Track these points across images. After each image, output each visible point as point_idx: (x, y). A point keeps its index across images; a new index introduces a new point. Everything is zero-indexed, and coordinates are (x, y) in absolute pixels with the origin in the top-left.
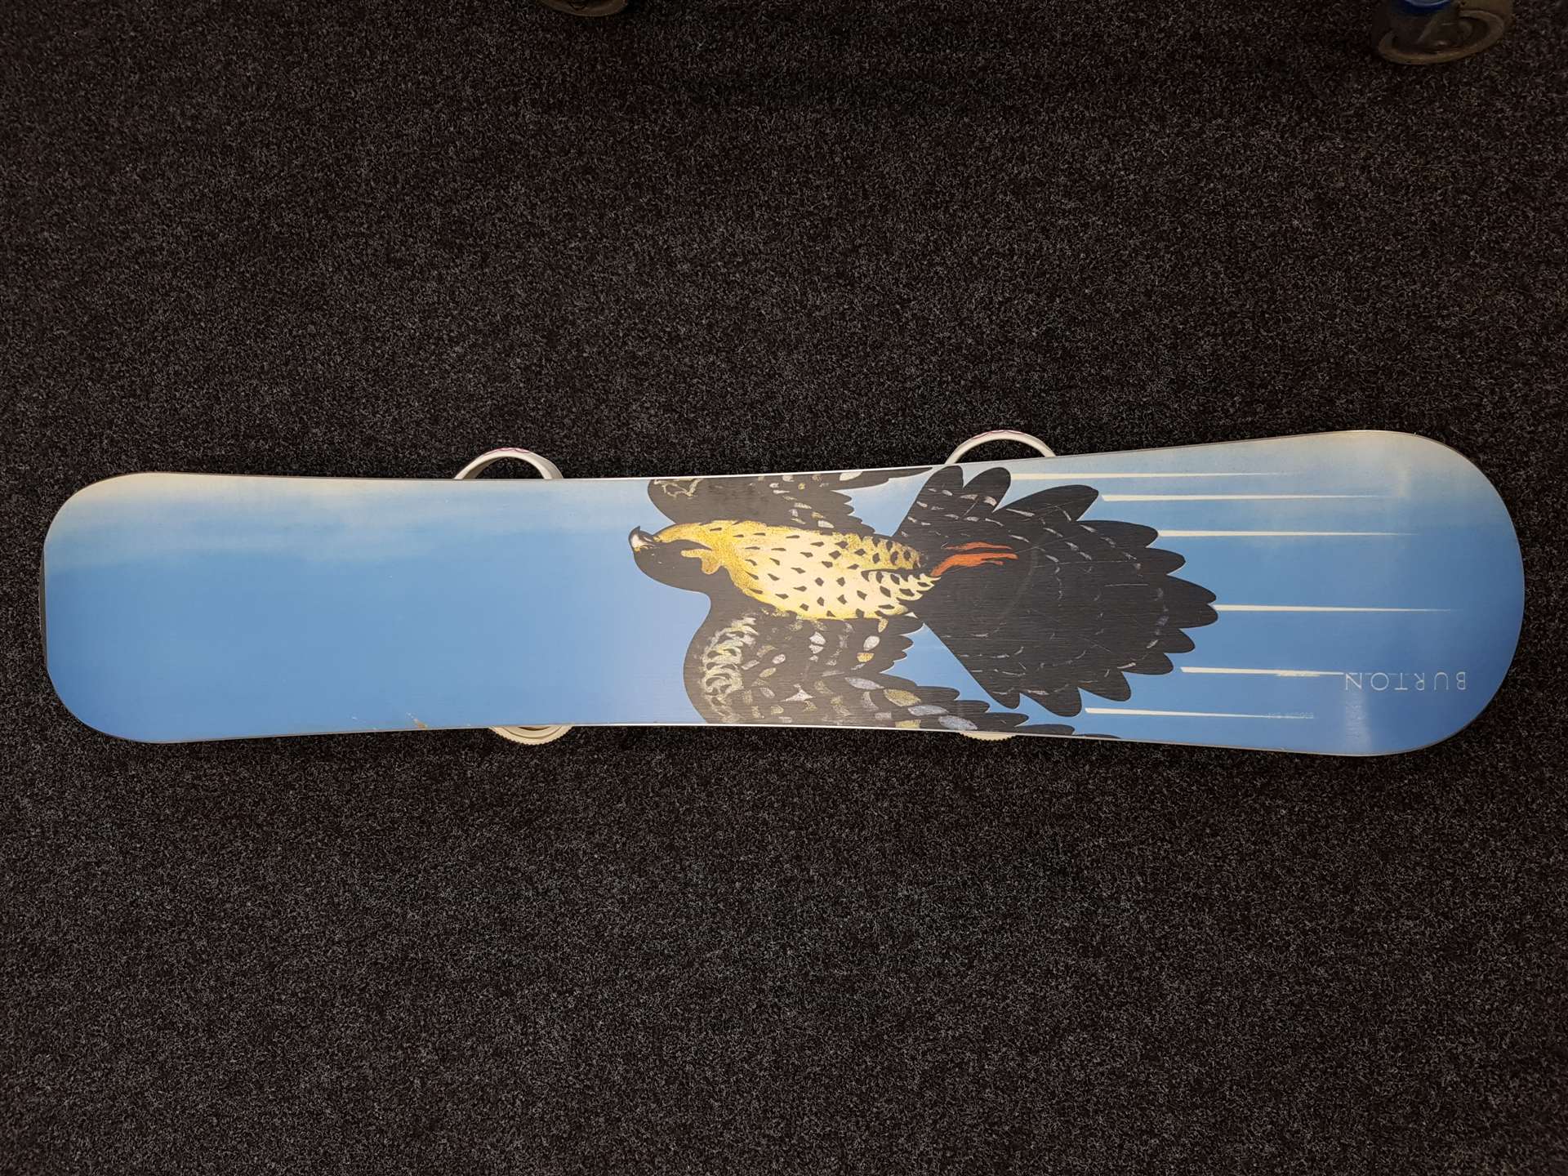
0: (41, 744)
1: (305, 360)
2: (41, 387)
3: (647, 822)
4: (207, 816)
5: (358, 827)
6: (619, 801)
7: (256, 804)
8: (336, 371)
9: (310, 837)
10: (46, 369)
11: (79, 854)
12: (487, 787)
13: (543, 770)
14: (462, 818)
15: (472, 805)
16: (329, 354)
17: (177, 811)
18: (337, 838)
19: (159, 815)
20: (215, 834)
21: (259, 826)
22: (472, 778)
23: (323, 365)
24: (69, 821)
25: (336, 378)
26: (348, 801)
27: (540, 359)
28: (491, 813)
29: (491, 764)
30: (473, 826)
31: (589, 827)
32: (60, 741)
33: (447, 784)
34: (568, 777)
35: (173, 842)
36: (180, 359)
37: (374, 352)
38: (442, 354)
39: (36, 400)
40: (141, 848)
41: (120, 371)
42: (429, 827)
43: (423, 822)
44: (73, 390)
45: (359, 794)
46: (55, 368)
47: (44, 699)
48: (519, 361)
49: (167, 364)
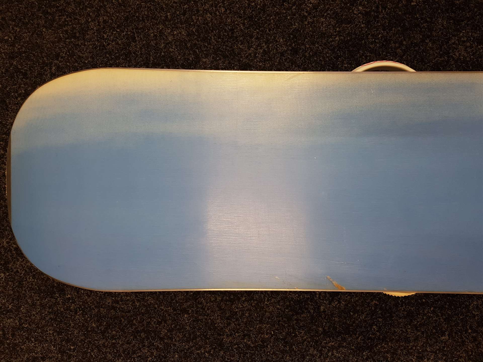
0: (4, 273)
1: (198, 11)
2: (10, 32)
3: (467, 352)
4: (123, 330)
5: (237, 344)
6: (443, 334)
7: (159, 323)
8: (221, 18)
9: (199, 349)
10: (14, 20)
11: (29, 350)
12: (336, 319)
13: (381, 309)
14: (317, 341)
15: (324, 332)
16: (216, 7)
17: (101, 325)
18: (220, 350)
19: (87, 328)
20: (128, 343)
21: (162, 339)
22: (324, 311)
23: (211, 14)
24: (24, 328)
25: (220, 23)
26: (229, 324)
27: (377, 7)
28: (339, 339)
29: (340, 303)
30: (325, 347)
31: (419, 353)
32: (17, 271)
33: (304, 315)
34: (401, 315)
35: (98, 347)
36: (107, 12)
37: (249, 5)
38: (301, 5)
39: (7, 41)
40: (74, 350)
41: (66, 21)
42: (291, 347)
43: (286, 343)
44: (32, 34)
45: (237, 320)
46: (20, 20)
47: (8, 243)
48: (360, 8)
49: (98, 16)
